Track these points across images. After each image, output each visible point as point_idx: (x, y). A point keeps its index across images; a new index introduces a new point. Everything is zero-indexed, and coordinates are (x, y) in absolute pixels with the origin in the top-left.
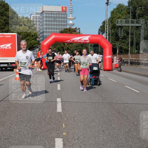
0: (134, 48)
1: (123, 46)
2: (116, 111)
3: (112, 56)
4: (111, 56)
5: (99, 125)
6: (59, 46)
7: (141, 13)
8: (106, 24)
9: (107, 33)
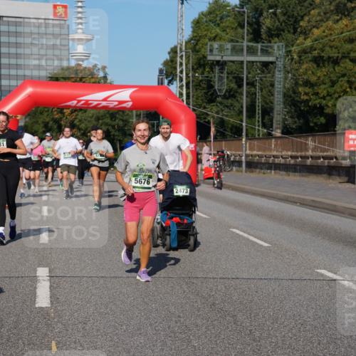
0: (257, 123)
1: (227, 116)
2: (203, 301)
3: (195, 147)
4: (193, 146)
5: (157, 341)
6: (45, 118)
7: (275, 26)
8: (179, 55)
9: (181, 80)
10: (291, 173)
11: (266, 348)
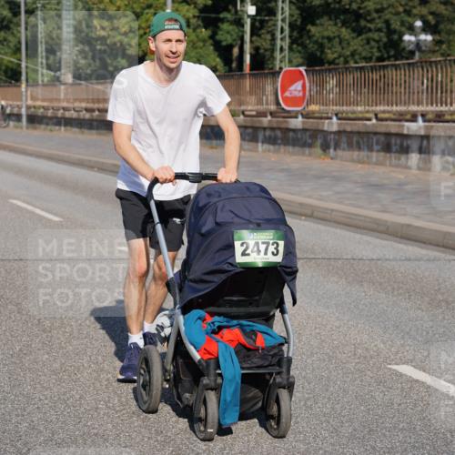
10: (86, 131)
11: (59, 339)
